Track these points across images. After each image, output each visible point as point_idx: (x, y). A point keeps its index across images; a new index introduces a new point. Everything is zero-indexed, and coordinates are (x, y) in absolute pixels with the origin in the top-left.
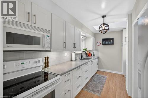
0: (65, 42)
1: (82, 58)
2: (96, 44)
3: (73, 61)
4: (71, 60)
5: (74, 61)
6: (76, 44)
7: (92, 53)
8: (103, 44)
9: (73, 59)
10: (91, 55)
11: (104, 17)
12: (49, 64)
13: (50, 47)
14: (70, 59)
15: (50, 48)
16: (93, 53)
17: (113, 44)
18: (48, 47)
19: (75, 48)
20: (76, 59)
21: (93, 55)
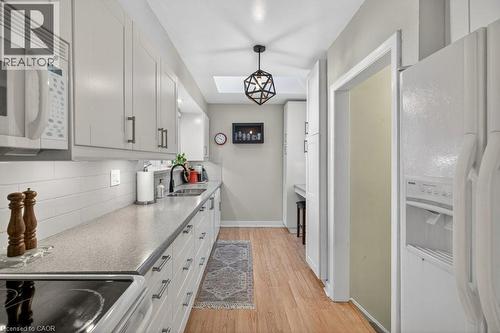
0: (133, 119)
1: (171, 190)
2: (212, 139)
3: (143, 204)
4: (136, 203)
5: (149, 203)
6: (166, 131)
7: (198, 169)
8: (234, 142)
9: (146, 194)
10: (199, 176)
11: (259, 49)
12: (39, 234)
13: (65, 132)
14: (130, 198)
15: (65, 138)
16: (203, 170)
17: (261, 141)
18: (55, 131)
19: (164, 150)
20: (156, 197)
21: (204, 179)
